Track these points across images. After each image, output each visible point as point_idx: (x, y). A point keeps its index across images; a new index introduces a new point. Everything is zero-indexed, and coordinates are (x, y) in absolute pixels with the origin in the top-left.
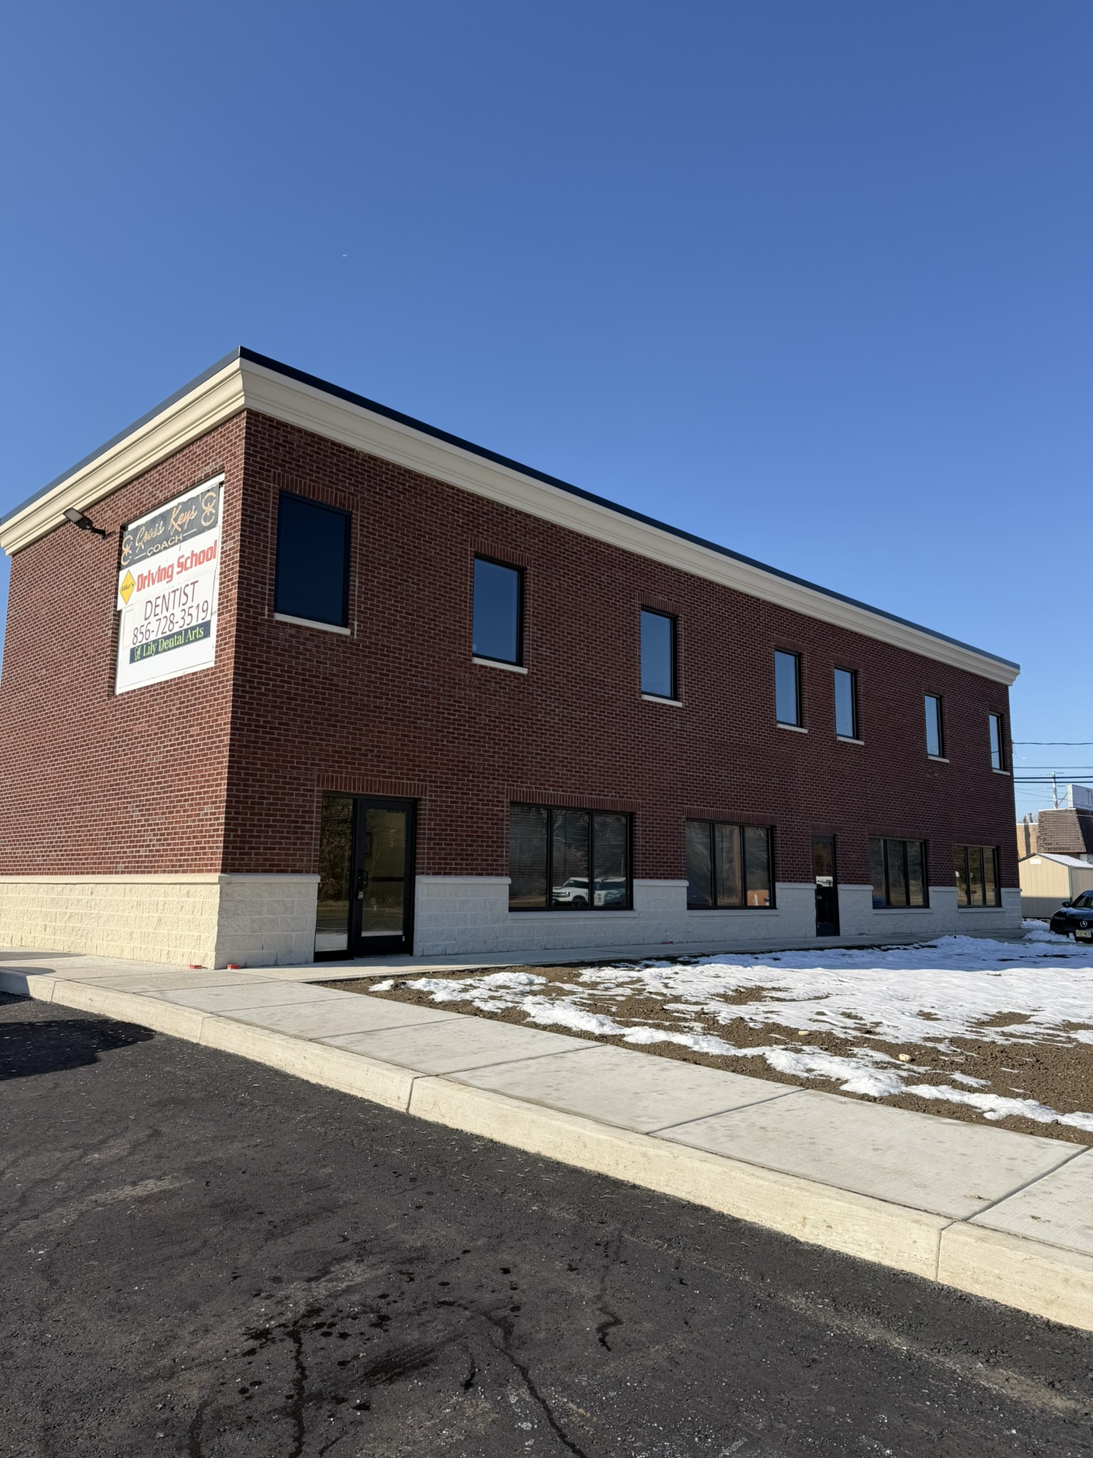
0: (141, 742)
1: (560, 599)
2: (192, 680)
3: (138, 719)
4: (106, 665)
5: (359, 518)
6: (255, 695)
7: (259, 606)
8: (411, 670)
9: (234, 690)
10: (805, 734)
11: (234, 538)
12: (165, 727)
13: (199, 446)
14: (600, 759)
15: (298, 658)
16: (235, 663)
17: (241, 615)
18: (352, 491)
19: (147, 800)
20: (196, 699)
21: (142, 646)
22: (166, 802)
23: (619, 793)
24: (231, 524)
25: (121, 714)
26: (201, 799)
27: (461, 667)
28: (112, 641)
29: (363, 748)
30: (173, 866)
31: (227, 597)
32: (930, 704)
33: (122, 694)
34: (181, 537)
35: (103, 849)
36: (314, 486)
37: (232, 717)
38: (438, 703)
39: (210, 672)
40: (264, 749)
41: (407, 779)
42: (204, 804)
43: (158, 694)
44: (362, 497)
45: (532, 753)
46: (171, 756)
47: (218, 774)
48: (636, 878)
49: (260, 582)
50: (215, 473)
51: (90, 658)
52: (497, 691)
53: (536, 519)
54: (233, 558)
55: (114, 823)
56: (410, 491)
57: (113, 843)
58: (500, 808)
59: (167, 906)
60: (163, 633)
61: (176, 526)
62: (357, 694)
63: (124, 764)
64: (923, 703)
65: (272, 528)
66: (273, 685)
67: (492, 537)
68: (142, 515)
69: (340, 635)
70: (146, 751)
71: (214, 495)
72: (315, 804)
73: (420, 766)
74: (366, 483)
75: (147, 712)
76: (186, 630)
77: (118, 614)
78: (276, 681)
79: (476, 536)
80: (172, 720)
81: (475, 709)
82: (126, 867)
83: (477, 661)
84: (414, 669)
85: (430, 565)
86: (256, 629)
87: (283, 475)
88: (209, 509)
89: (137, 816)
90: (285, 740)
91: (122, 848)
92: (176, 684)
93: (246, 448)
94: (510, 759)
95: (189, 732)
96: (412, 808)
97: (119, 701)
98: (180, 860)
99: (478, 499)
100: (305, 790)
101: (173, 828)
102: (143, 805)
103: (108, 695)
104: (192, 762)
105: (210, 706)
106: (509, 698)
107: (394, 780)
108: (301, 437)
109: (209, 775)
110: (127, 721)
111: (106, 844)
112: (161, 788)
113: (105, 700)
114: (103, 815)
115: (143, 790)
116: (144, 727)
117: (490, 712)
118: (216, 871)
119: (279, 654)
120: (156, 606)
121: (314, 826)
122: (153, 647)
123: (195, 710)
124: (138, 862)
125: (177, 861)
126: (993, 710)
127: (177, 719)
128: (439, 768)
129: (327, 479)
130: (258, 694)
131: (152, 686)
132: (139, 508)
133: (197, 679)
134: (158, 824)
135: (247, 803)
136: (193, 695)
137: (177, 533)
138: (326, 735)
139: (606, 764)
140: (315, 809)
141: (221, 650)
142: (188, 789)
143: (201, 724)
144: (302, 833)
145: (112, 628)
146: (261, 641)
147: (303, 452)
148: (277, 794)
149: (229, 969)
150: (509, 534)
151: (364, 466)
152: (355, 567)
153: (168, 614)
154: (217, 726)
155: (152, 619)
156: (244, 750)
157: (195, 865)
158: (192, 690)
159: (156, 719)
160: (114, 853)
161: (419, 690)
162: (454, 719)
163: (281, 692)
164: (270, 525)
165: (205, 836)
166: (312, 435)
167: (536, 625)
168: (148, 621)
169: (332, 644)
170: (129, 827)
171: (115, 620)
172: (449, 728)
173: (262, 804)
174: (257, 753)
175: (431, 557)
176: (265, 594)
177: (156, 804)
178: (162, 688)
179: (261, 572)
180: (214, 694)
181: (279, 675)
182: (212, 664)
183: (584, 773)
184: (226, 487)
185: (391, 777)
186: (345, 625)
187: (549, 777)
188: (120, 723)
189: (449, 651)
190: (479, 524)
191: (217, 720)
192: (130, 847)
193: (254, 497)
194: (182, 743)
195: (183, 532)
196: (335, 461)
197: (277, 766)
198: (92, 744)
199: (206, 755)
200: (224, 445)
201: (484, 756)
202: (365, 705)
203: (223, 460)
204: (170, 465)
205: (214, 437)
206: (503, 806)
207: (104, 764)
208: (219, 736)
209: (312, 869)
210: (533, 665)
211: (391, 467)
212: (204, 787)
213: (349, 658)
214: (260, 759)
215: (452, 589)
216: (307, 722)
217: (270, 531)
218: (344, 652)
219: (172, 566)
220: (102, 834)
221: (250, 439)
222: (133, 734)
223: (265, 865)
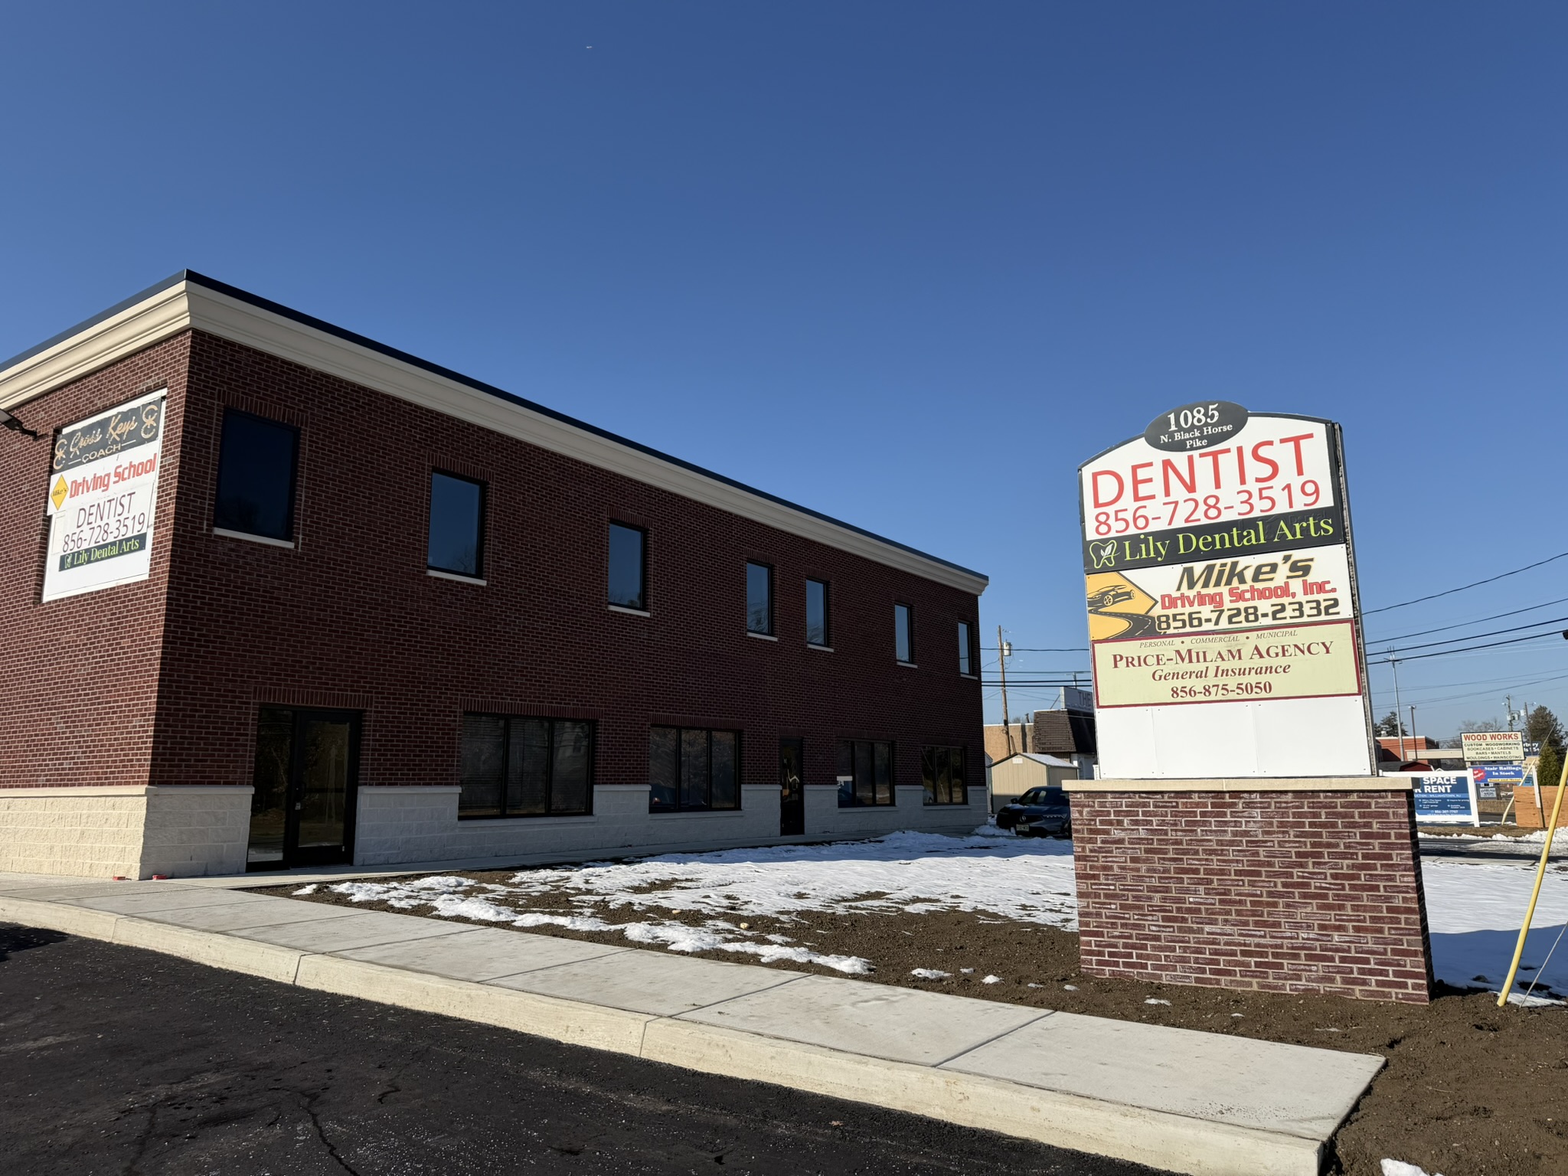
0: (68, 652)
1: (523, 513)
2: (125, 591)
3: (66, 628)
4: (32, 571)
5: (308, 434)
6: (190, 609)
7: (198, 521)
8: (359, 583)
9: (167, 604)
10: (775, 642)
11: (173, 453)
12: (95, 638)
13: (142, 358)
14: (562, 668)
15: (237, 572)
16: (170, 577)
17: (178, 530)
18: (302, 408)
19: (73, 712)
20: (128, 611)
21: (73, 554)
22: (93, 714)
23: (581, 701)
24: (171, 440)
25: (48, 622)
26: (130, 711)
27: (414, 579)
28: (40, 547)
29: (304, 661)
30: (98, 779)
31: (164, 511)
32: (901, 614)
33: (49, 603)
34: (119, 447)
35: (23, 761)
36: (261, 403)
37: (165, 631)
38: (387, 615)
39: (144, 585)
40: (198, 662)
41: (352, 691)
42: (133, 716)
43: (88, 604)
44: (311, 414)
45: (489, 663)
46: (100, 667)
47: (148, 687)
48: (596, 784)
49: (200, 498)
50: (157, 387)
51: (14, 563)
52: (453, 603)
53: (500, 435)
54: (172, 473)
55: (36, 735)
56: (364, 408)
57: (34, 756)
58: (452, 718)
59: (90, 819)
60: (96, 543)
61: (114, 436)
62: (299, 607)
63: (49, 675)
64: (893, 612)
65: (214, 444)
66: (210, 599)
67: (451, 452)
68: (78, 420)
69: (283, 549)
70: (73, 661)
71: (156, 409)
72: (251, 717)
73: (366, 678)
74: (316, 400)
75: (76, 622)
76: (121, 541)
77: (48, 520)
78: (212, 594)
79: (434, 451)
80: (103, 631)
81: (428, 621)
82: (47, 780)
83: (432, 573)
84: (362, 582)
85: (383, 479)
86: (193, 543)
87: (229, 393)
88: (149, 422)
89: (62, 728)
90: (221, 653)
91: (44, 760)
92: (108, 595)
93: (190, 367)
94: (465, 669)
95: (119, 644)
96: (355, 719)
97: (45, 609)
98: (106, 773)
99: (439, 415)
100: (240, 703)
101: (99, 741)
102: (69, 717)
103: (34, 603)
104: (122, 674)
105: (143, 619)
106: (466, 609)
107: (336, 692)
108: (250, 356)
109: (139, 688)
110: (53, 631)
111: (27, 756)
112: (89, 700)
113: (30, 608)
114: (24, 727)
115: (69, 702)
116: (72, 637)
117: (444, 623)
118: (143, 783)
119: (217, 568)
120: (90, 515)
121: (249, 738)
122: (85, 556)
123: (127, 622)
124: (60, 775)
125: (103, 773)
126: (963, 620)
127: (108, 630)
128: (387, 680)
129: (275, 396)
130: (193, 607)
131: (82, 595)
132: (75, 413)
133: (130, 591)
134: (83, 736)
135: (178, 715)
136: (125, 607)
137: (115, 442)
138: (265, 648)
139: (568, 673)
140: (250, 722)
141: (156, 564)
142: (117, 701)
143: (132, 636)
144: (236, 745)
145: (41, 534)
146: (198, 555)
147: (251, 371)
148: (211, 706)
149: (154, 880)
150: (470, 450)
151: (315, 383)
152: (302, 482)
153: (102, 524)
154: (149, 638)
155: (85, 527)
156: (176, 663)
157: (122, 778)
158: (124, 602)
159: (85, 630)
160: (34, 766)
161: (367, 603)
162: (404, 631)
163: (218, 605)
164: (212, 441)
165: (133, 749)
166: (261, 354)
167: (497, 538)
168: (80, 529)
169: (274, 558)
170: (53, 739)
171: (44, 525)
172: (399, 640)
173: (194, 716)
174: (189, 666)
175: (385, 471)
176: (204, 509)
177: (83, 716)
178: (93, 598)
179: (201, 487)
180: (147, 607)
181: (217, 589)
182: (146, 577)
183: (545, 682)
184: (168, 403)
185: (334, 689)
186: (289, 539)
187: (507, 686)
188: (46, 632)
189: (401, 563)
190: (438, 439)
191: (149, 633)
192: (52, 760)
193: (196, 414)
194: (111, 655)
195: (122, 442)
196: (284, 379)
197: (211, 679)
198: (14, 652)
199: (136, 667)
200: (167, 361)
201: (437, 667)
202: (307, 618)
203: (166, 376)
204: (110, 373)
205: (157, 351)
206: (455, 716)
207: (26, 673)
208: (151, 649)
209: (246, 780)
210: (493, 577)
211: (344, 385)
212: (133, 699)
213: (292, 571)
214: (194, 672)
215: (407, 503)
216: (244, 635)
217: (212, 447)
218: (287, 565)
219: (108, 475)
220: (22, 746)
221: (195, 358)
222: (59, 644)
223: (195, 777)
